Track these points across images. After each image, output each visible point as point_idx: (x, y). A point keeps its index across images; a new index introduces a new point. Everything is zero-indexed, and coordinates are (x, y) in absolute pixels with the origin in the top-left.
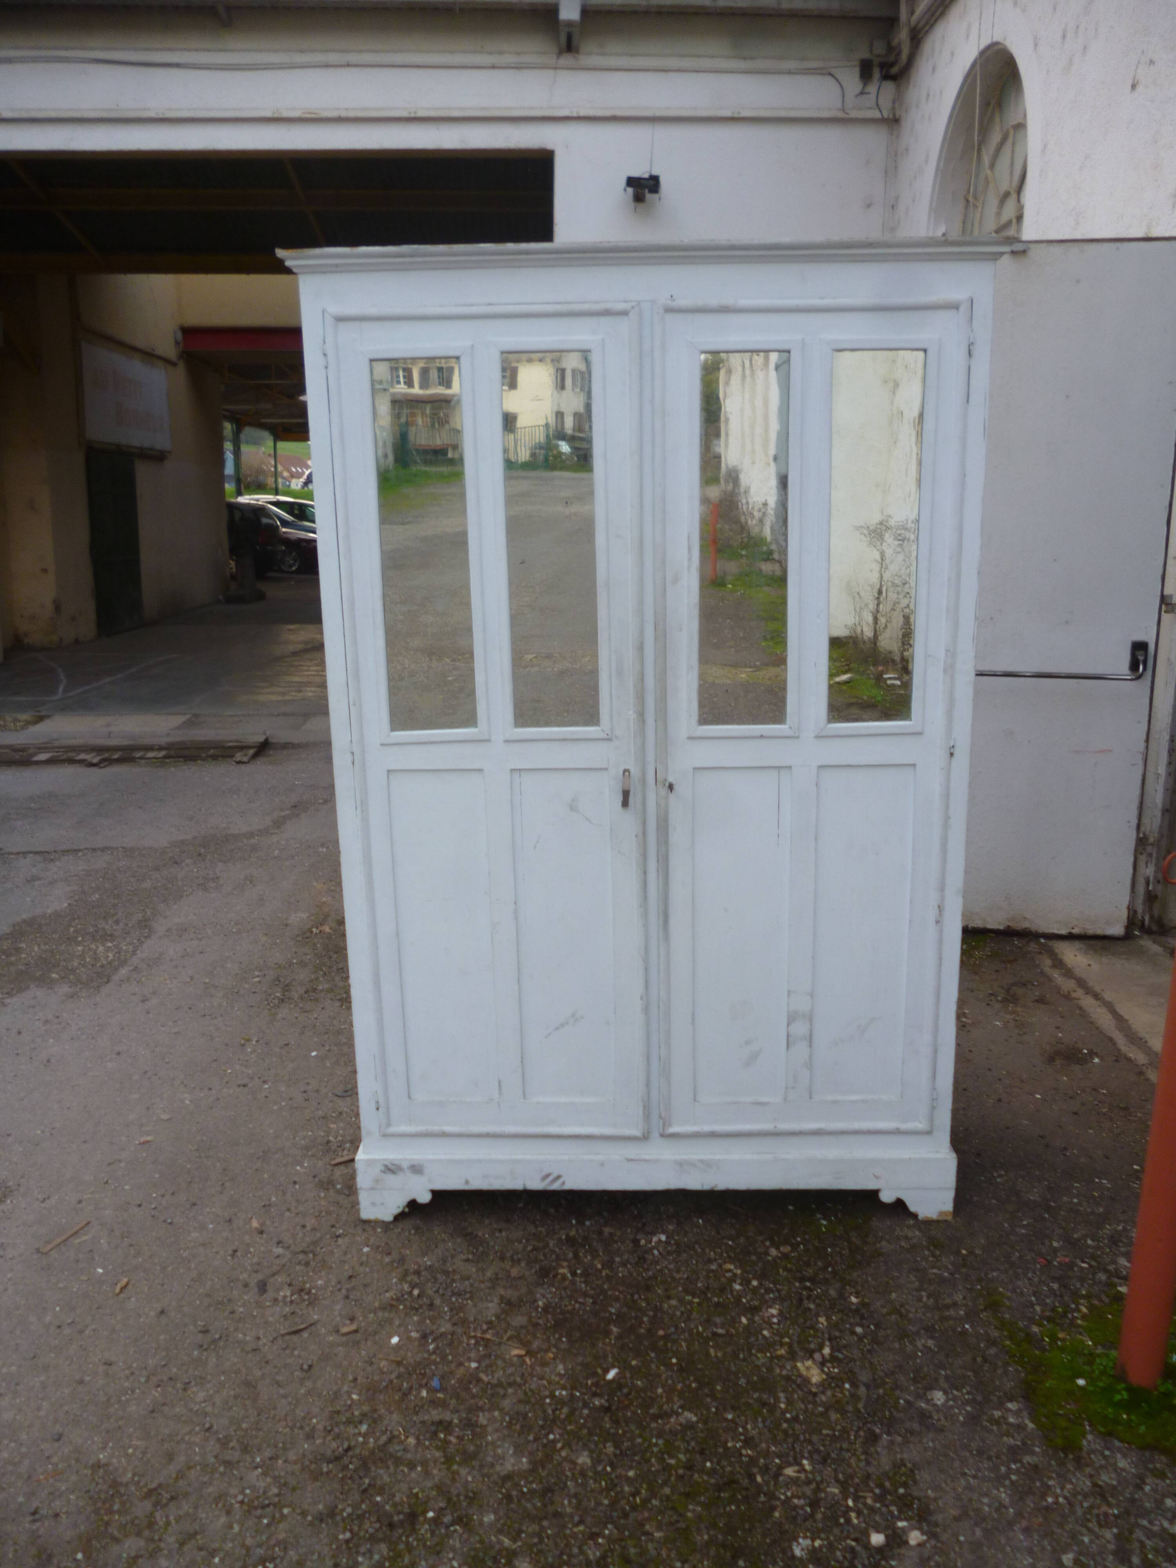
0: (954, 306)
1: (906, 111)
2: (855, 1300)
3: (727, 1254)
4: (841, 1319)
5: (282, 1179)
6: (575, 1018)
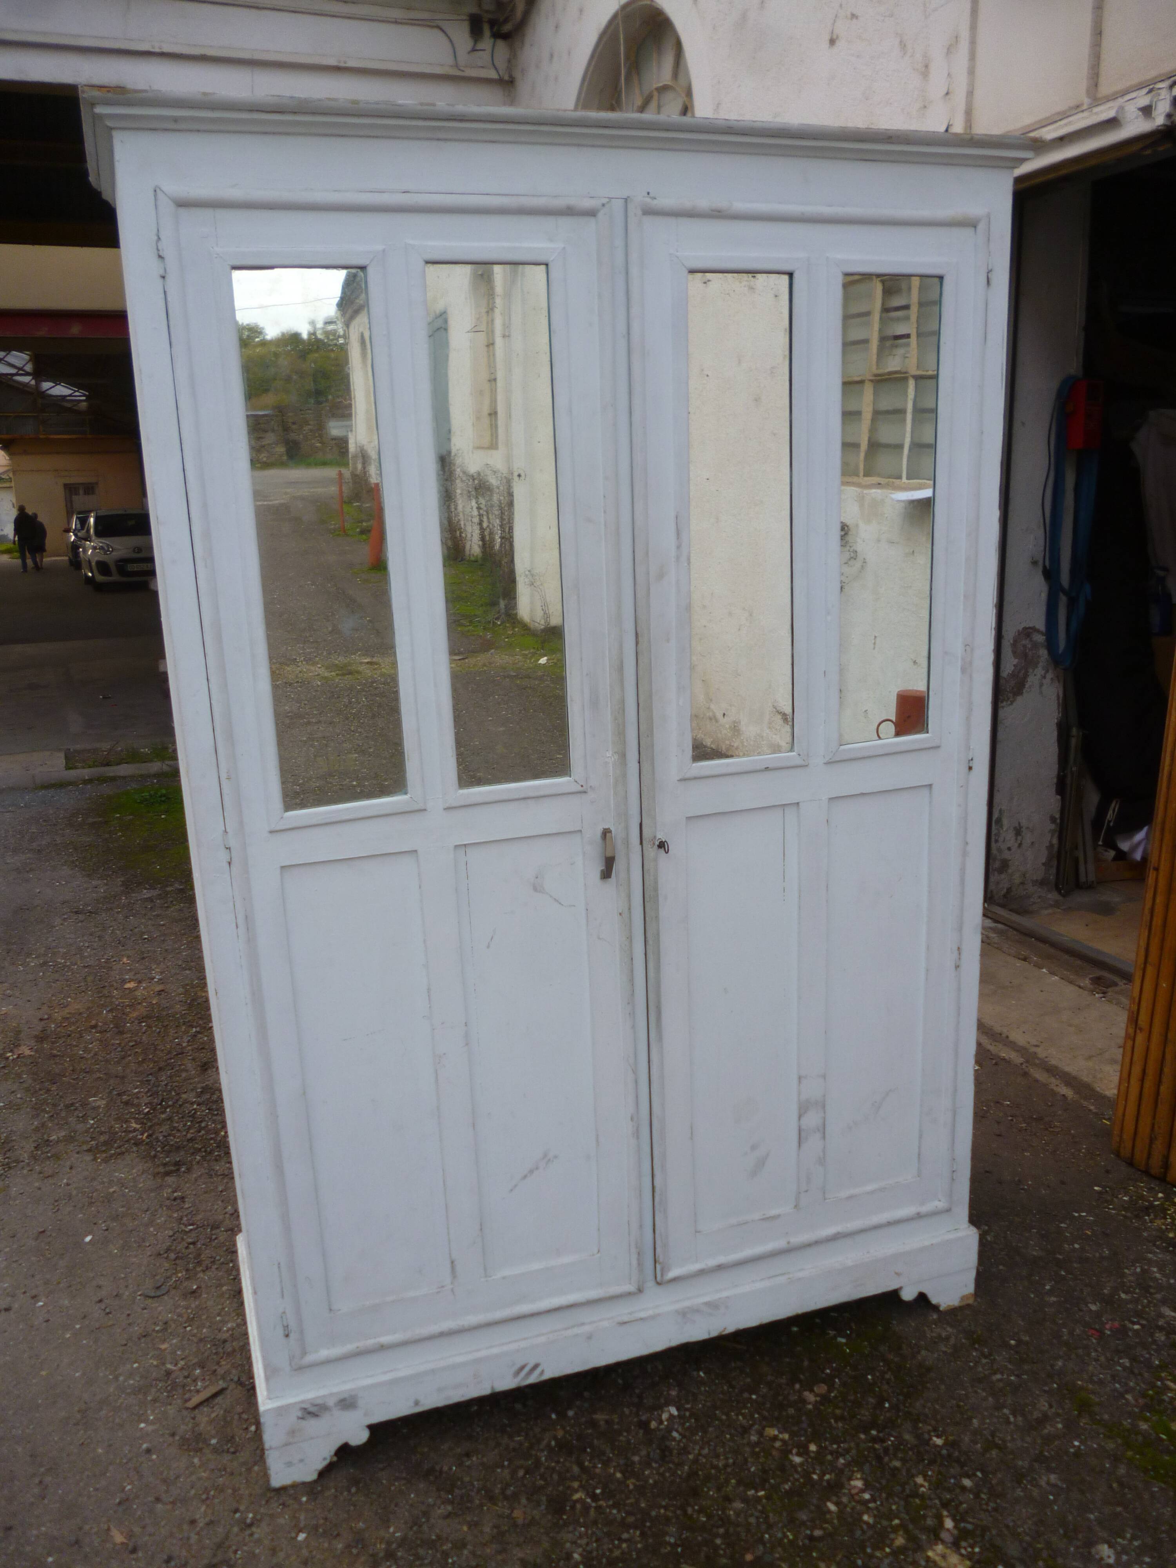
0: (971, 224)
1: (523, 70)
2: (939, 1442)
3: (758, 1413)
4: (940, 1473)
5: (126, 1449)
6: (547, 1159)
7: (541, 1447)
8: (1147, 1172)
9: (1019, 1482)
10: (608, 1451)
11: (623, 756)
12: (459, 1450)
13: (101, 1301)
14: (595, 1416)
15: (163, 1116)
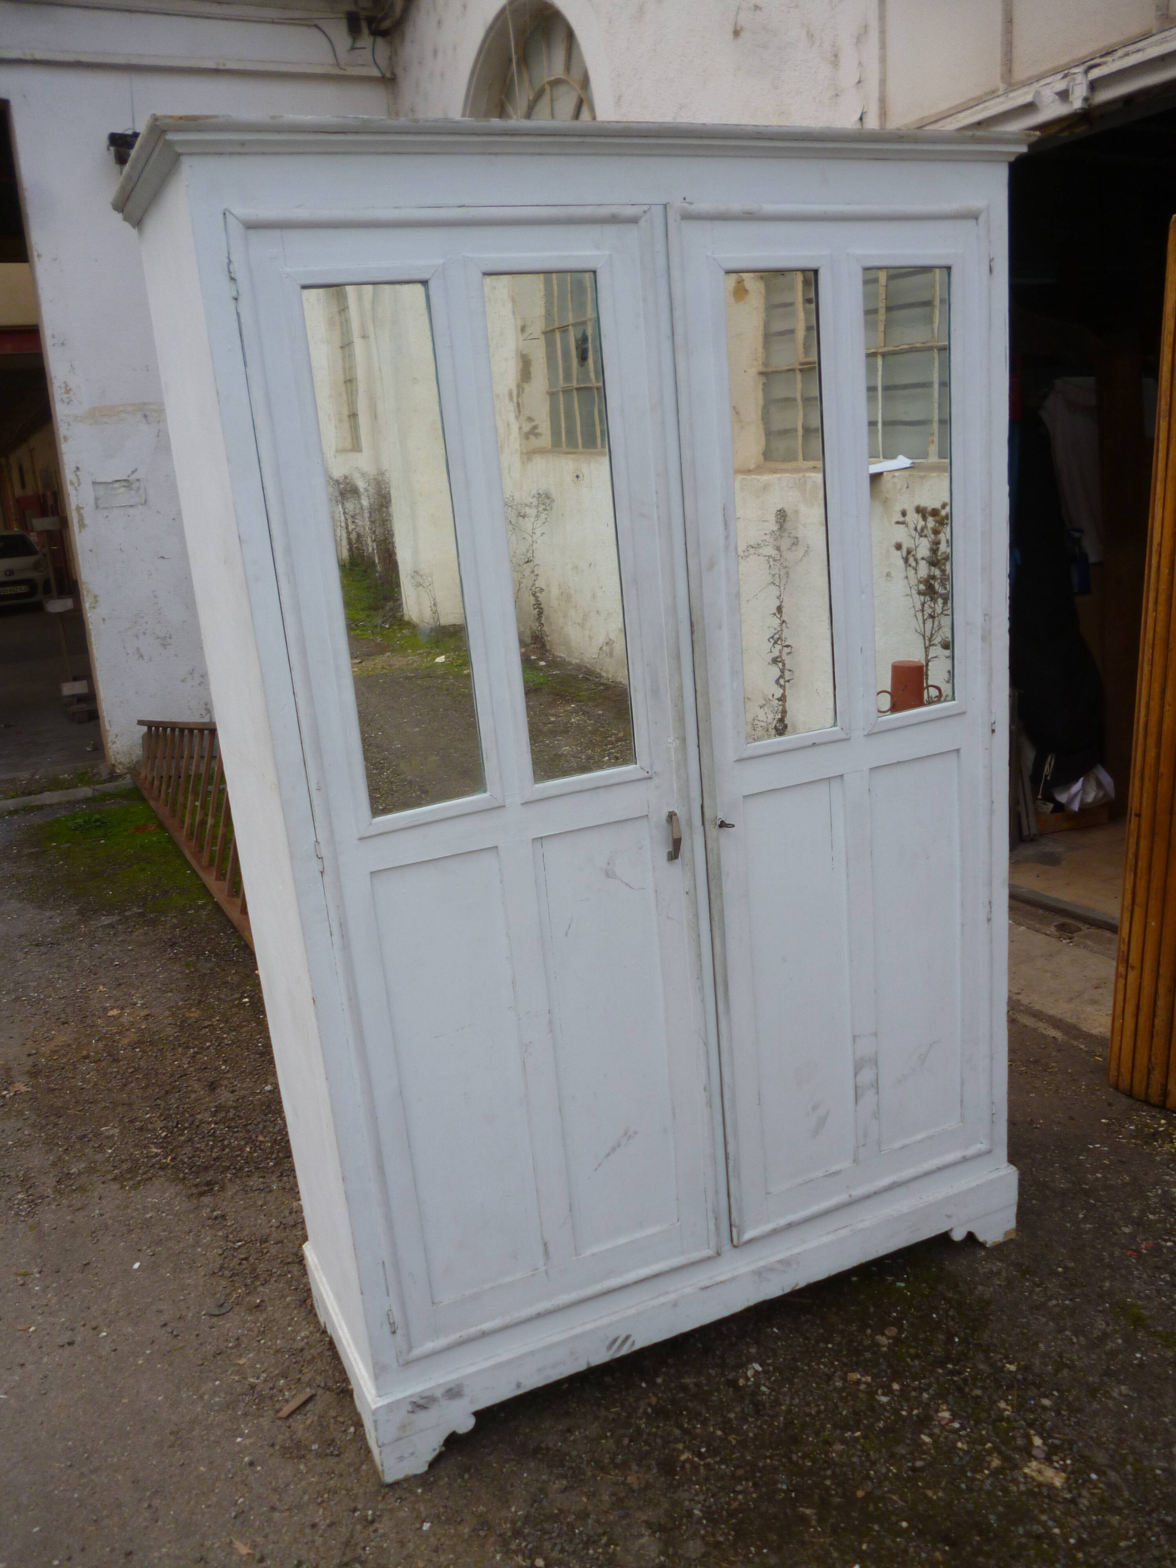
0: (973, 216)
1: (405, 69)
2: (1012, 1368)
3: (838, 1360)
4: (1019, 1396)
5: (229, 1465)
6: (628, 1135)
7: (639, 1415)
8: (1147, 1102)
9: (1094, 1397)
10: (704, 1411)
11: (684, 740)
12: (560, 1427)
13: (165, 1325)
14: (683, 1381)
15: (183, 1138)
